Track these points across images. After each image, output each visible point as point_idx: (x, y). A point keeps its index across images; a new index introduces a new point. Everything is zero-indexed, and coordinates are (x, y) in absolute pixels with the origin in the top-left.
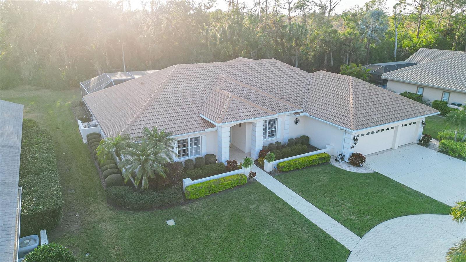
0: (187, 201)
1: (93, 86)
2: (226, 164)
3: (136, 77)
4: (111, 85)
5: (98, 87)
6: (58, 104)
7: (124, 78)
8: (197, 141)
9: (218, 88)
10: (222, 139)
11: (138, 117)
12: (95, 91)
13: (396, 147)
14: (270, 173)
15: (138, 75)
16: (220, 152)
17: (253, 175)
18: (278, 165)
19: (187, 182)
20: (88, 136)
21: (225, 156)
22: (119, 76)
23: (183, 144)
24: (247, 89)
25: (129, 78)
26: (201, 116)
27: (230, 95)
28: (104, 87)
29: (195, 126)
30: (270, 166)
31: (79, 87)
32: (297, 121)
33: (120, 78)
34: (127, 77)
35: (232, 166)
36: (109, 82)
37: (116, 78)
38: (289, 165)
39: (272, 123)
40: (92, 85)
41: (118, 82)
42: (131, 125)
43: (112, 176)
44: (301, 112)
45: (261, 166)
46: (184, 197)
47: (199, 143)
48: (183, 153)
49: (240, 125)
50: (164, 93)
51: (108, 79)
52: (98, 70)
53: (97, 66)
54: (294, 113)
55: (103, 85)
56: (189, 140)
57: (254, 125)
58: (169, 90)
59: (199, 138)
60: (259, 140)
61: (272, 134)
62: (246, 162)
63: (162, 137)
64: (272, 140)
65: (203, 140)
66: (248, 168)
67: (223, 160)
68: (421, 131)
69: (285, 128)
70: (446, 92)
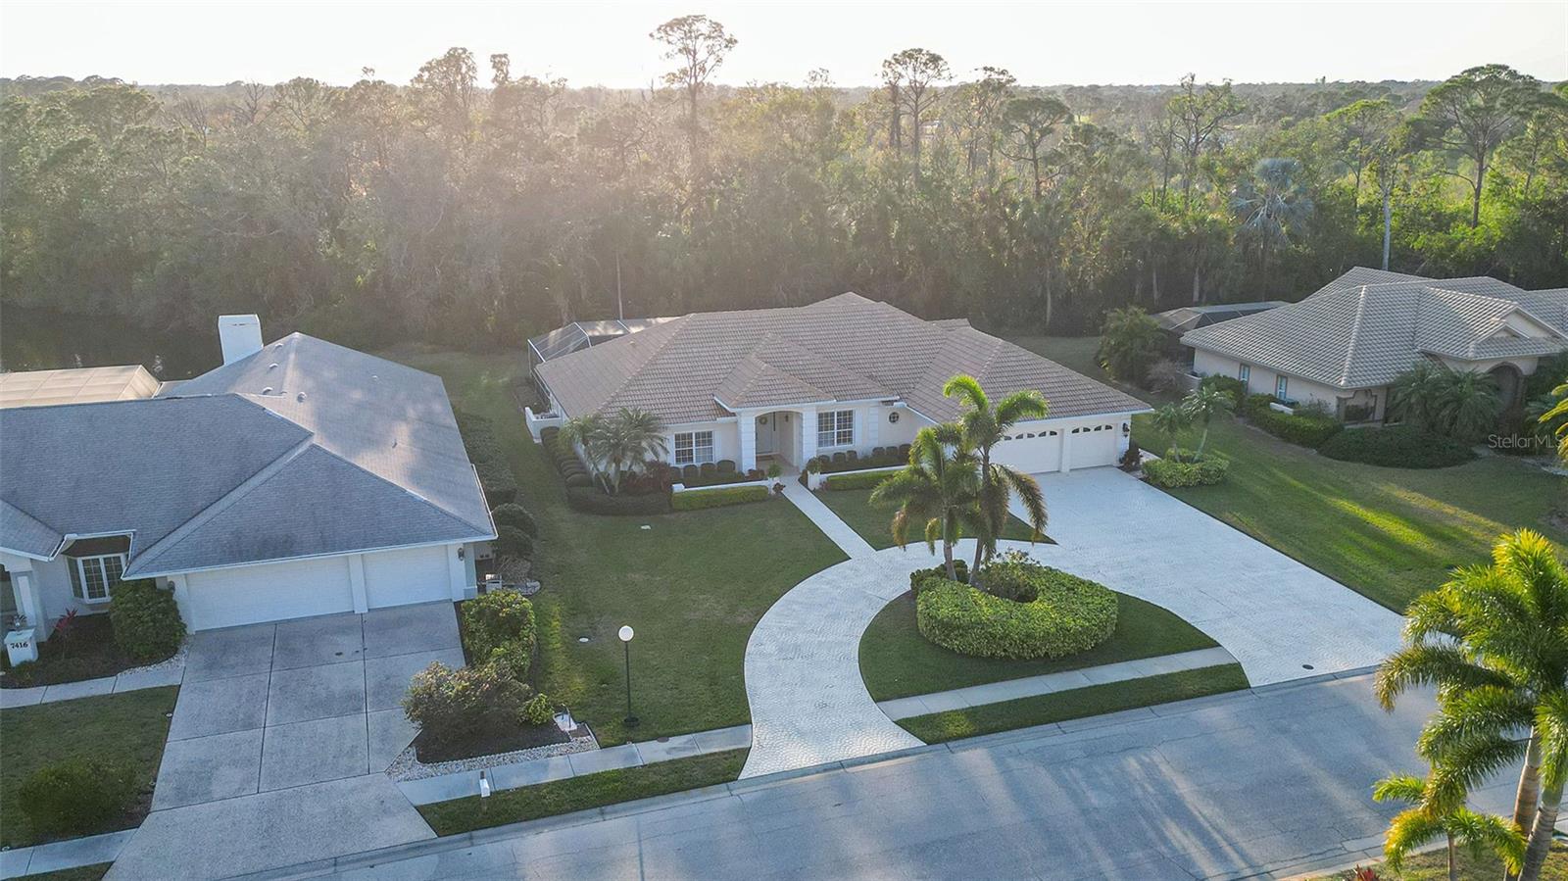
0: (673, 511)
1: (553, 347)
2: (747, 475)
3: (634, 330)
4: (584, 345)
5: (561, 350)
6: (484, 381)
7: (611, 332)
8: (706, 438)
9: (753, 357)
10: (743, 435)
11: (618, 395)
12: (556, 357)
13: (1065, 469)
14: (814, 492)
15: (638, 325)
16: (740, 457)
17: (779, 488)
18: (828, 478)
19: (678, 488)
20: (542, 432)
21: (748, 462)
22: (600, 329)
23: (682, 440)
24: (807, 357)
25: (620, 332)
26: (715, 398)
27: (766, 367)
28: (572, 349)
29: (702, 413)
30: (816, 479)
31: (526, 348)
32: (894, 418)
33: (603, 333)
34: (617, 330)
35: (755, 474)
36: (583, 339)
37: (597, 334)
38: (845, 479)
39: (846, 418)
40: (551, 345)
41: (597, 340)
42: (606, 406)
43: (577, 475)
44: (896, 401)
45: (804, 481)
46: (671, 506)
47: (710, 442)
48: (682, 456)
49: (783, 414)
50: (662, 361)
51: (581, 334)
52: (563, 310)
53: (561, 301)
54: (883, 402)
55: (571, 346)
56: (694, 435)
57: (799, 415)
58: (672, 356)
59: (710, 434)
60: (808, 443)
61: (846, 437)
62: (774, 472)
63: (646, 426)
64: (844, 448)
65: (717, 438)
66: (777, 480)
67: (745, 470)
68: (1124, 444)
69: (871, 429)
70: (1282, 376)
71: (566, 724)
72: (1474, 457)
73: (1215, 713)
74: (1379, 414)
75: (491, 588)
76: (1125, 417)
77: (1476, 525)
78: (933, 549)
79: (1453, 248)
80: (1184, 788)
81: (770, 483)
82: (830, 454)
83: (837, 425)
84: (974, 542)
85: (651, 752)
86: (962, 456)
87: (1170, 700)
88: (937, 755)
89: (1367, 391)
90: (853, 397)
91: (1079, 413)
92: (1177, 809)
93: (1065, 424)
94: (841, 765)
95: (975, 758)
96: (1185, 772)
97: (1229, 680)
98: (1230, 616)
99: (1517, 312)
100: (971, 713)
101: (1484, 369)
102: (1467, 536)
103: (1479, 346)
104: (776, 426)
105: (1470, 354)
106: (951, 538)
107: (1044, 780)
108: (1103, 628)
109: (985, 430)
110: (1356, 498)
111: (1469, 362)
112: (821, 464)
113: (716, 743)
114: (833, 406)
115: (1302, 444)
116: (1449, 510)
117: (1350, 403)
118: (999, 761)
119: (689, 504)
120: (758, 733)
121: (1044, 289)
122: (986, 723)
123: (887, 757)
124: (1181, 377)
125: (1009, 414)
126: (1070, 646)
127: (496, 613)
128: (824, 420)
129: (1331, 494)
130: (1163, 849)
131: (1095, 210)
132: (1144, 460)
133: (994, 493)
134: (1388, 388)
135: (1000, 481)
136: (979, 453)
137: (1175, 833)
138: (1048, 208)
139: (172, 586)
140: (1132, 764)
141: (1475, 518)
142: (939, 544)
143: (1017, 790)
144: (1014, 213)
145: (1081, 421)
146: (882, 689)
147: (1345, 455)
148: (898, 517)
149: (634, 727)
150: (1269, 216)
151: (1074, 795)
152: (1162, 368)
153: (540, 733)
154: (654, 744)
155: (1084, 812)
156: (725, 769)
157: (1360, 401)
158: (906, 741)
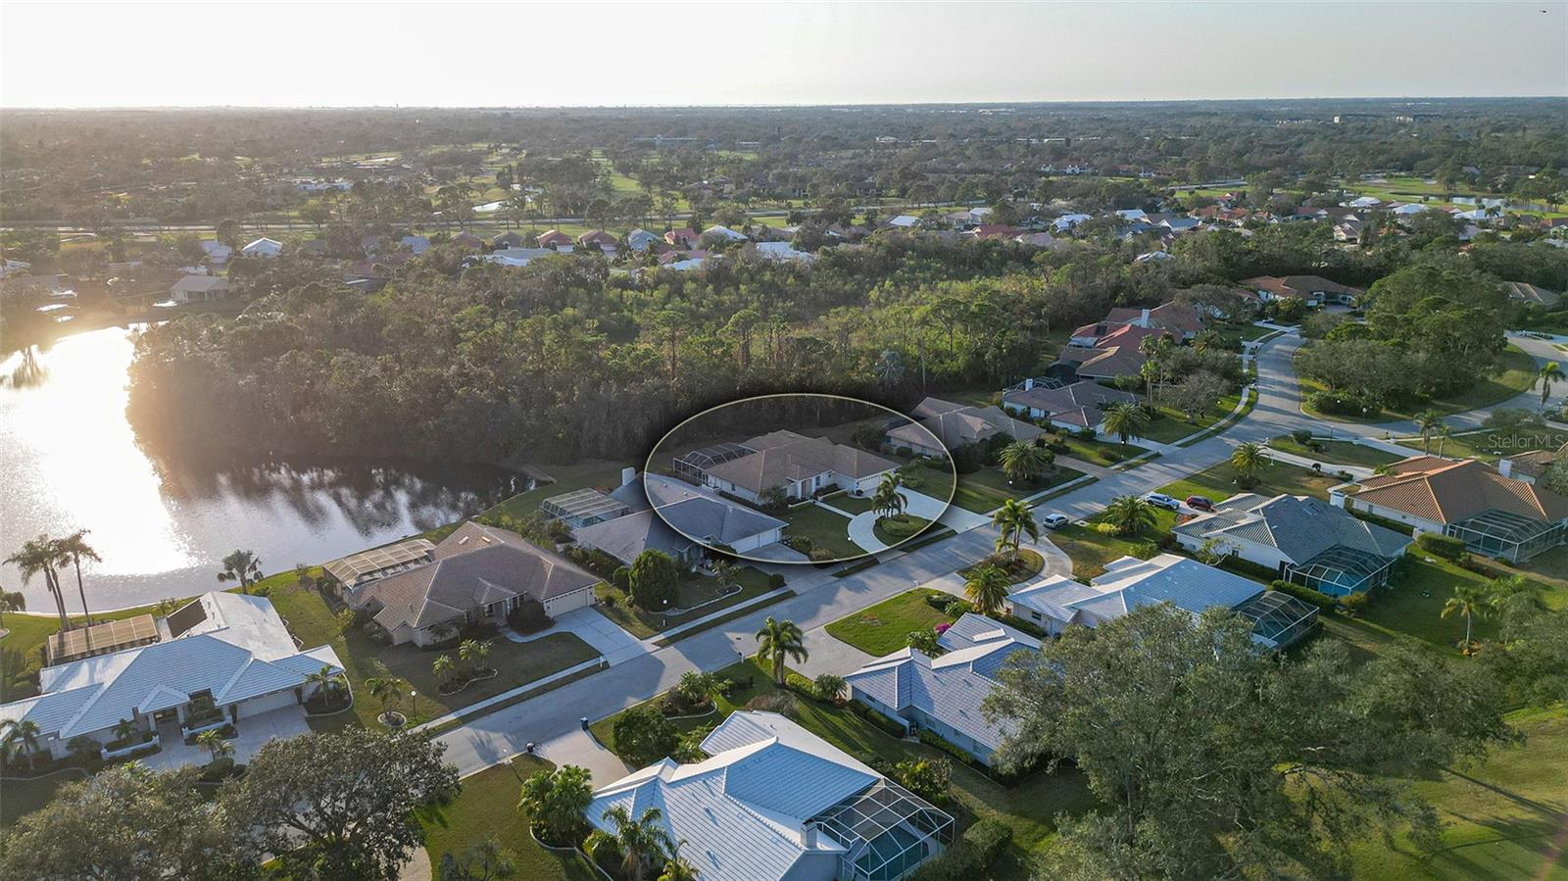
14: (824, 502)
17: (814, 502)
19: (790, 506)
59: (786, 489)
60: (813, 488)
61: (818, 483)
64: (818, 487)
65: (788, 489)
69: (824, 480)
70: (920, 446)
73: (955, 540)
76: (894, 469)
77: (987, 489)
78: (874, 513)
81: (810, 501)
82: (817, 490)
84: (886, 510)
86: (891, 492)
90: (822, 472)
92: (959, 555)
93: (880, 474)
96: (956, 549)
97: (954, 533)
99: (984, 422)
102: (987, 493)
103: (977, 435)
104: (805, 485)
105: (974, 438)
112: (818, 493)
113: (865, 555)
115: (933, 467)
116: (981, 486)
118: (923, 553)
124: (891, 448)
128: (816, 479)
130: (959, 560)
135: (897, 496)
142: (876, 512)
143: (929, 557)
148: (855, 506)
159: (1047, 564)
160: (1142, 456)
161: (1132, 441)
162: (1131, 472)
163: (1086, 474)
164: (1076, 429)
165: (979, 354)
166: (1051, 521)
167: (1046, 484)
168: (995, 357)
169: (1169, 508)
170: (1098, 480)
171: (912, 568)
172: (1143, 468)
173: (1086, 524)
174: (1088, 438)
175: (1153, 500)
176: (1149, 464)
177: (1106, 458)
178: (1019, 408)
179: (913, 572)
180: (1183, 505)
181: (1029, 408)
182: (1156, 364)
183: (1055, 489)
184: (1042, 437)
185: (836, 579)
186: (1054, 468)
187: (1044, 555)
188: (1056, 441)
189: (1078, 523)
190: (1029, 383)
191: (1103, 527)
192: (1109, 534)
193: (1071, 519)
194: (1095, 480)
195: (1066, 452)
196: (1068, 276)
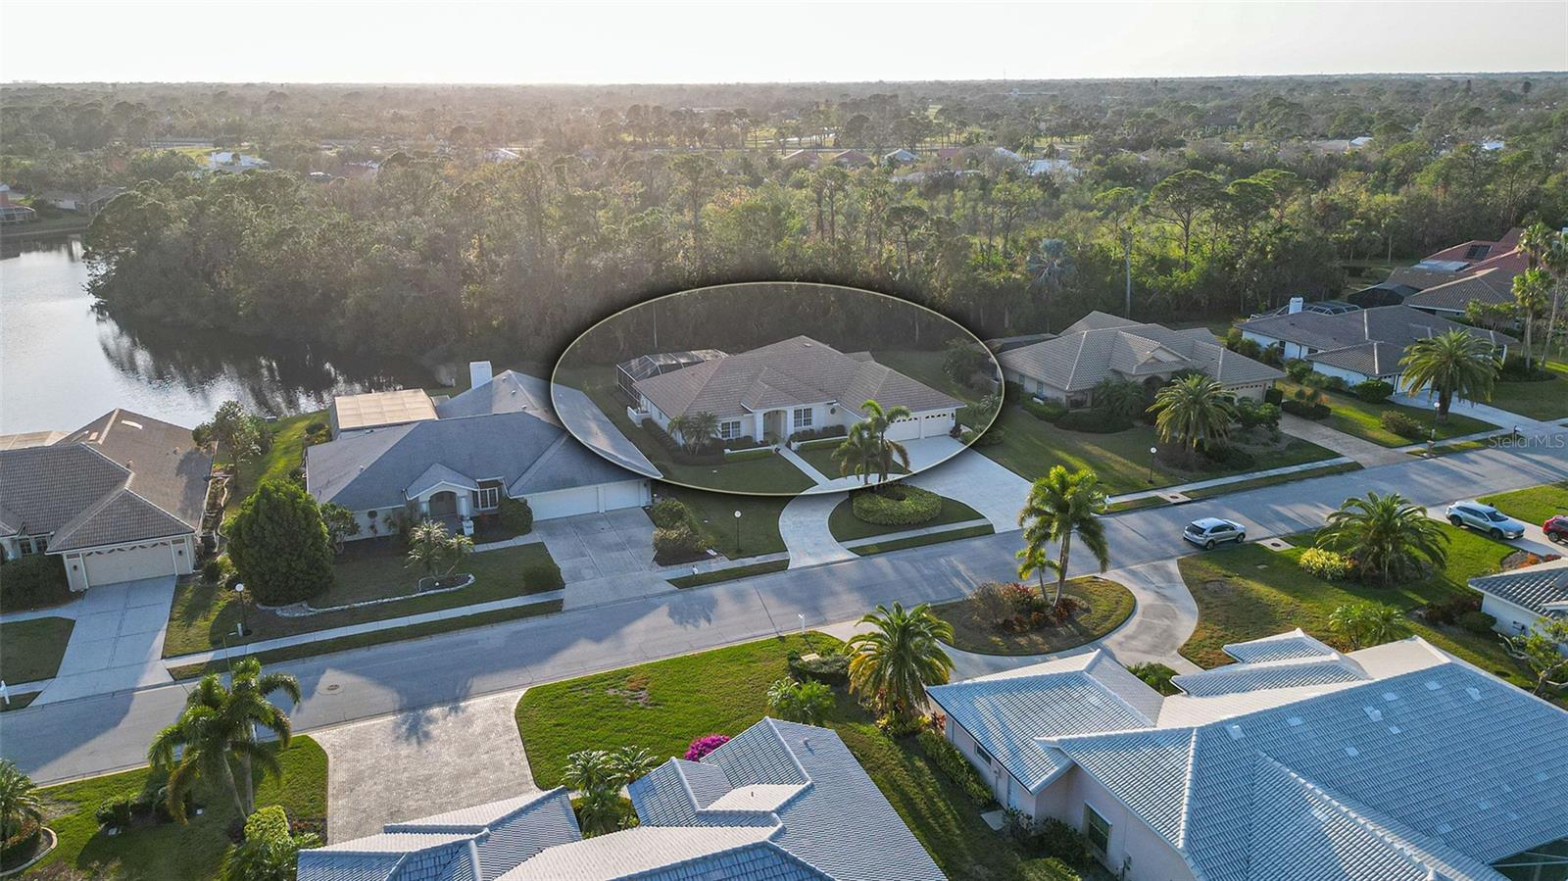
0: (726, 462)
1: (637, 371)
2: (759, 443)
4: (655, 373)
5: (642, 373)
7: (670, 362)
8: (737, 425)
9: (759, 381)
10: (757, 423)
11: (692, 404)
12: (642, 379)
13: (922, 437)
14: (794, 451)
16: (755, 434)
17: (777, 450)
18: (801, 444)
19: (727, 451)
21: (760, 437)
22: (662, 360)
23: (725, 425)
24: (786, 380)
27: (766, 386)
28: (649, 374)
29: (735, 412)
30: (795, 445)
31: (619, 371)
32: (833, 412)
33: (665, 362)
35: (764, 443)
36: (654, 367)
37: (662, 364)
38: (810, 444)
39: (808, 411)
40: (634, 370)
42: (688, 410)
43: (673, 446)
44: (834, 403)
45: (788, 446)
46: (724, 461)
47: (739, 427)
48: (726, 434)
49: (777, 412)
50: (712, 384)
54: (828, 403)
55: (648, 372)
56: (731, 423)
57: (785, 412)
59: (739, 423)
60: (790, 427)
61: (808, 422)
62: (775, 442)
63: (710, 420)
64: (807, 428)
65: (742, 424)
66: (776, 446)
67: (758, 441)
68: (953, 423)
69: (821, 417)
70: (1040, 383)
71: (711, 552)
72: (1133, 426)
73: (978, 543)
74: (1089, 404)
75: (656, 500)
76: (952, 410)
77: (1116, 462)
78: (858, 478)
79: (1170, 286)
80: (961, 567)
81: (773, 448)
82: (801, 431)
83: (803, 416)
84: (878, 475)
85: (749, 561)
86: (872, 437)
87: (960, 539)
88: (865, 561)
89: (1082, 392)
90: (813, 401)
91: (929, 408)
92: (958, 574)
93: (922, 414)
94: (827, 564)
95: (881, 561)
96: (963, 563)
97: (988, 530)
98: (992, 506)
99: (1160, 347)
100: (878, 545)
101: (1141, 380)
102: (1112, 468)
103: (1137, 368)
104: (773, 418)
105: (1133, 373)
106: (867, 474)
107: (907, 566)
108: (934, 510)
109: (881, 425)
110: (1065, 450)
111: (1133, 376)
112: (796, 437)
113: (776, 557)
114: (803, 406)
115: (1047, 420)
116: (1109, 455)
117: (1073, 398)
118: (890, 561)
119: (732, 459)
120: (791, 554)
121: (914, 322)
122: (883, 549)
123: (845, 561)
124: (988, 382)
125: (891, 418)
126: (919, 518)
127: (671, 510)
128: (797, 413)
129: (1052, 447)
130: (950, 585)
131: (943, 274)
132: (963, 431)
133: (886, 452)
134: (1093, 390)
135: (888, 447)
136: (879, 434)
137: (956, 581)
138: (915, 274)
139: (526, 501)
140: (942, 560)
141: (1119, 459)
142: (862, 476)
143: (896, 569)
144: (895, 275)
145: (930, 413)
146: (840, 537)
147: (1068, 427)
148: (843, 464)
149: (740, 553)
150: (1050, 274)
151: (919, 571)
152: (978, 377)
153: (702, 556)
154: (750, 559)
155: (922, 576)
156: (782, 566)
157: (1079, 397)
158: (853, 556)
159: (1136, 619)
160: (1479, 436)
161: (1460, 407)
162: (1444, 461)
163: (1338, 455)
164: (1356, 379)
165: (1229, 262)
166: (1200, 531)
167: (1246, 464)
168: (1252, 265)
169: (1497, 536)
170: (1362, 468)
171: (839, 588)
172: (1471, 456)
173: (1285, 547)
174: (1375, 396)
175: (1464, 515)
176: (1488, 452)
177: (1398, 433)
178: (1265, 342)
179: (833, 594)
180: (1534, 534)
181: (1282, 344)
182: (1543, 275)
183: (1258, 475)
184: (1279, 386)
185: (673, 588)
186: (1276, 439)
187: (1144, 598)
188: (1300, 394)
189: (1267, 544)
190: (1296, 305)
191: (1313, 557)
192: (1320, 574)
193: (1255, 532)
194: (1355, 467)
195: (1320, 415)
196: (1438, 175)
